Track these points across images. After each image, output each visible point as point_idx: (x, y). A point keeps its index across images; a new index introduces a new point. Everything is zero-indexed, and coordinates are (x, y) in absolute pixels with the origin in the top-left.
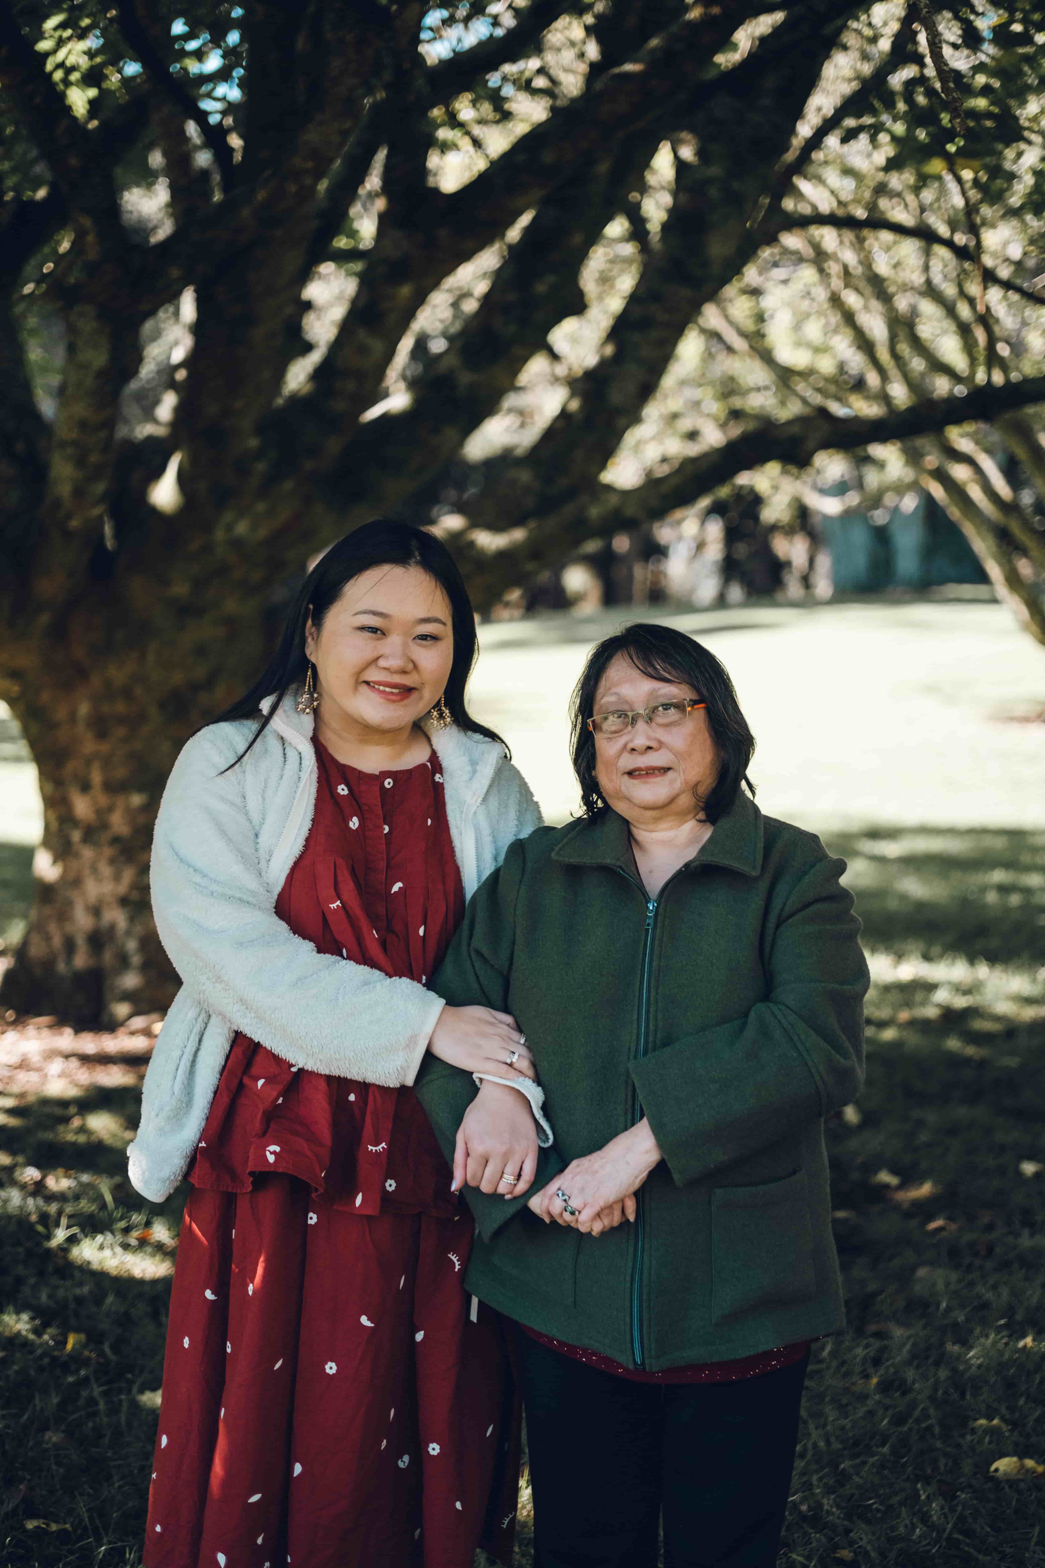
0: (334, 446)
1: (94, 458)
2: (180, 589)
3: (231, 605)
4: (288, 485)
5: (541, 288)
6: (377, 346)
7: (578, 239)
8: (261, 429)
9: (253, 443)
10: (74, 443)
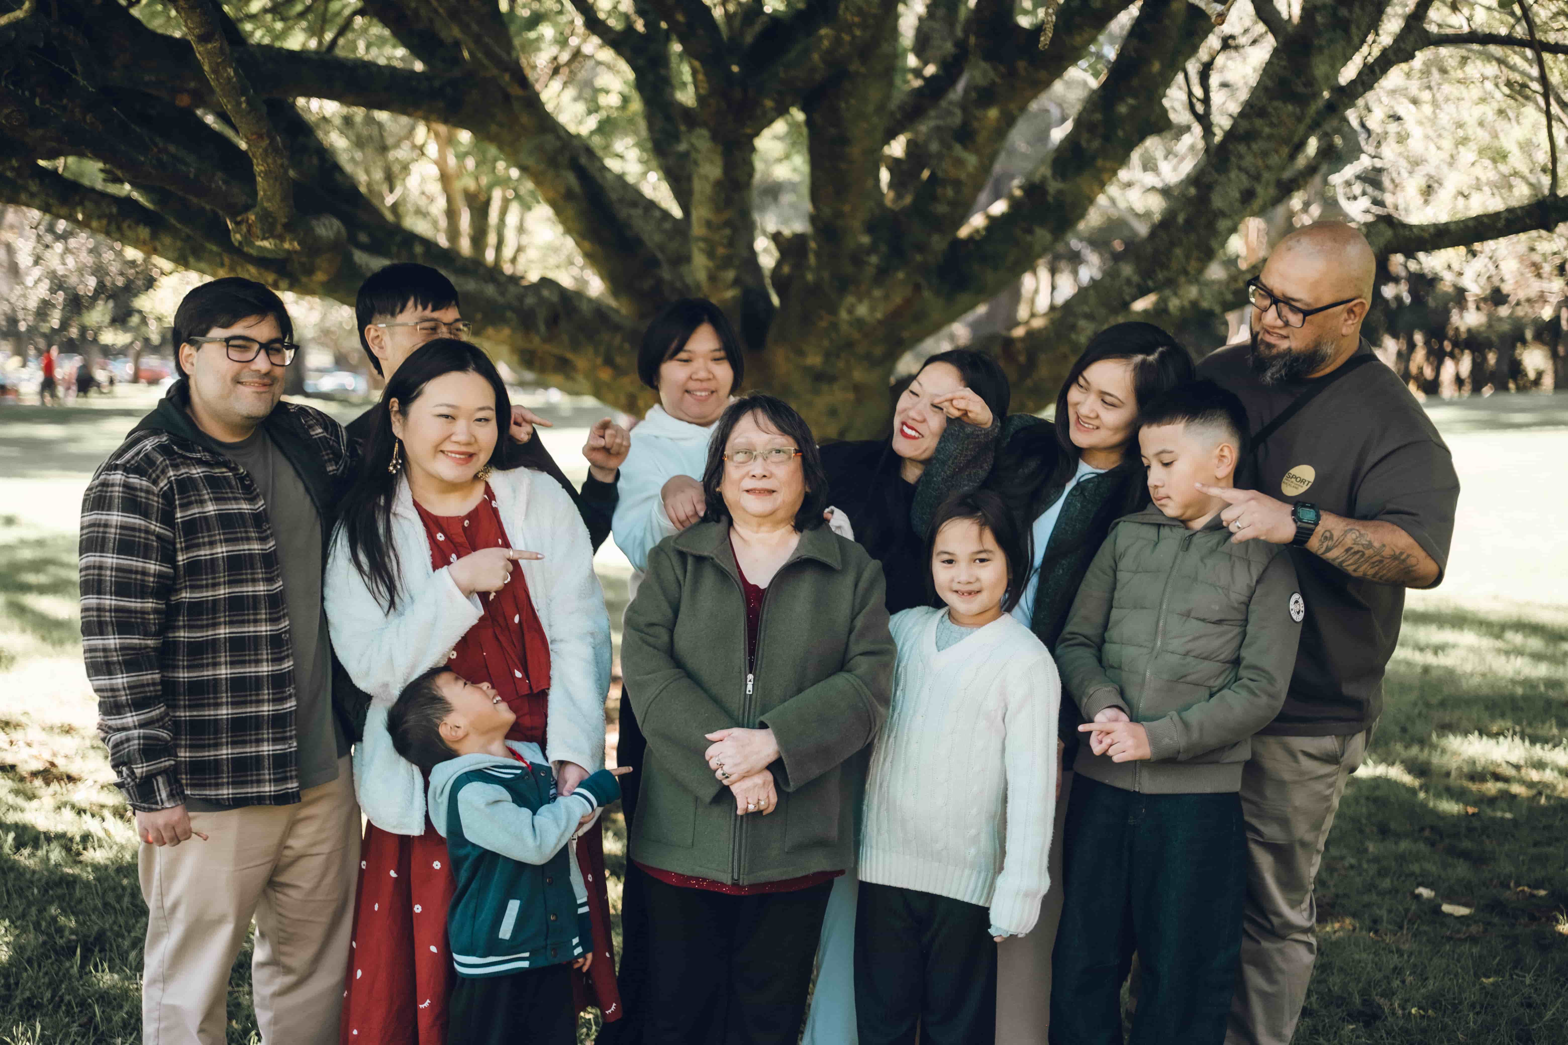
0: (938, 243)
1: (721, 251)
2: (814, 360)
3: (859, 375)
4: (901, 275)
5: (1123, 109)
6: (972, 160)
7: (1156, 67)
8: (871, 228)
9: (865, 240)
10: (705, 240)
